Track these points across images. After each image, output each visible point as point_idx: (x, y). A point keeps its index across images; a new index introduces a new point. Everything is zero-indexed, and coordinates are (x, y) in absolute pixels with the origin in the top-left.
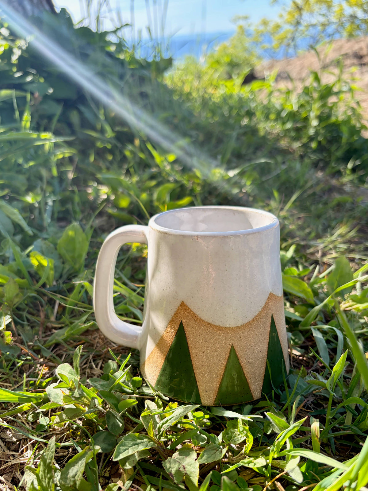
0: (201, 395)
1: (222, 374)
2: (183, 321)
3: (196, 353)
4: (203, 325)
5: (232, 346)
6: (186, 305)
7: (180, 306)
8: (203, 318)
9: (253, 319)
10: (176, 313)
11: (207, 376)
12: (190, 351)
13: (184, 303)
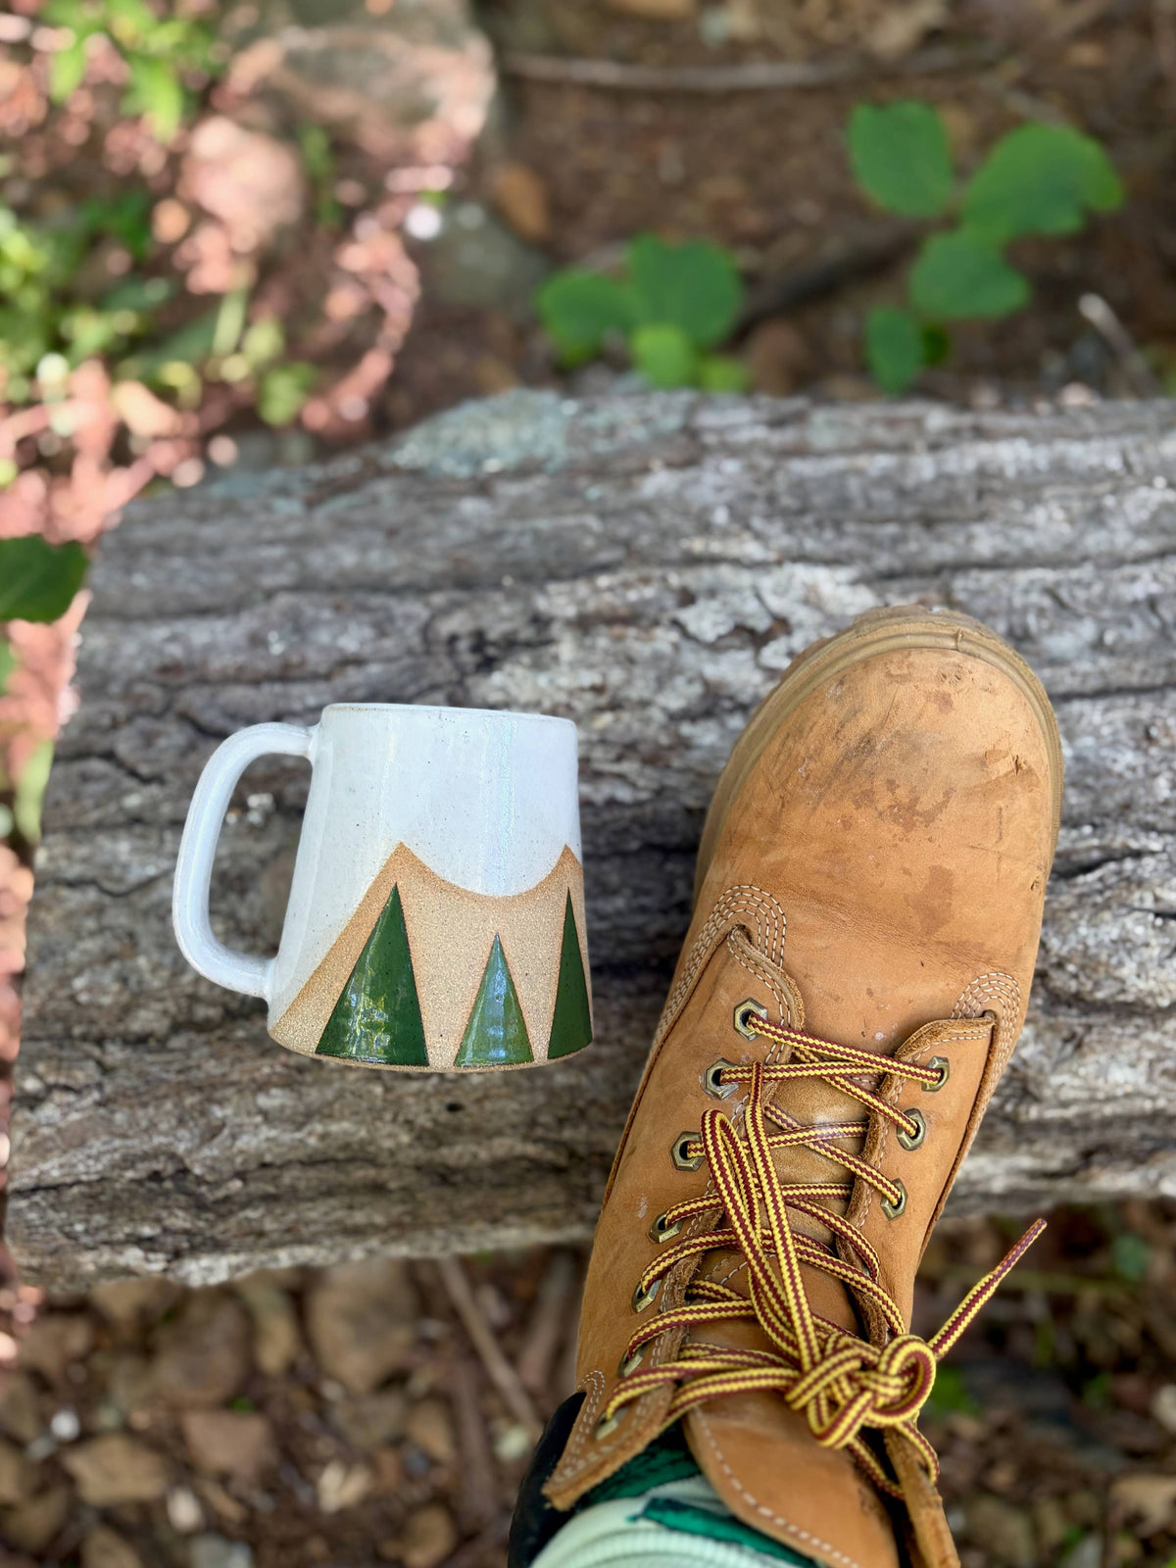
0: (428, 1043)
1: (475, 995)
2: (400, 883)
3: (424, 950)
4: (442, 890)
5: (497, 935)
6: (407, 850)
7: (396, 853)
8: (442, 876)
9: (537, 888)
10: (385, 871)
11: (445, 999)
12: (411, 948)
13: (403, 846)
